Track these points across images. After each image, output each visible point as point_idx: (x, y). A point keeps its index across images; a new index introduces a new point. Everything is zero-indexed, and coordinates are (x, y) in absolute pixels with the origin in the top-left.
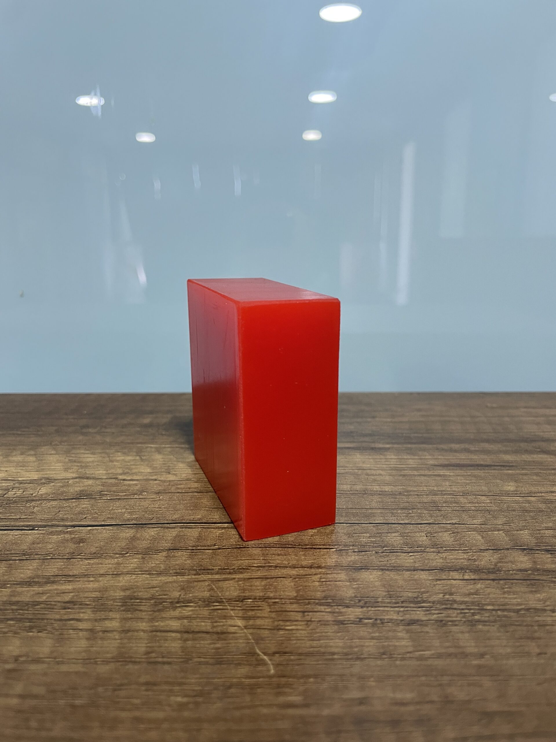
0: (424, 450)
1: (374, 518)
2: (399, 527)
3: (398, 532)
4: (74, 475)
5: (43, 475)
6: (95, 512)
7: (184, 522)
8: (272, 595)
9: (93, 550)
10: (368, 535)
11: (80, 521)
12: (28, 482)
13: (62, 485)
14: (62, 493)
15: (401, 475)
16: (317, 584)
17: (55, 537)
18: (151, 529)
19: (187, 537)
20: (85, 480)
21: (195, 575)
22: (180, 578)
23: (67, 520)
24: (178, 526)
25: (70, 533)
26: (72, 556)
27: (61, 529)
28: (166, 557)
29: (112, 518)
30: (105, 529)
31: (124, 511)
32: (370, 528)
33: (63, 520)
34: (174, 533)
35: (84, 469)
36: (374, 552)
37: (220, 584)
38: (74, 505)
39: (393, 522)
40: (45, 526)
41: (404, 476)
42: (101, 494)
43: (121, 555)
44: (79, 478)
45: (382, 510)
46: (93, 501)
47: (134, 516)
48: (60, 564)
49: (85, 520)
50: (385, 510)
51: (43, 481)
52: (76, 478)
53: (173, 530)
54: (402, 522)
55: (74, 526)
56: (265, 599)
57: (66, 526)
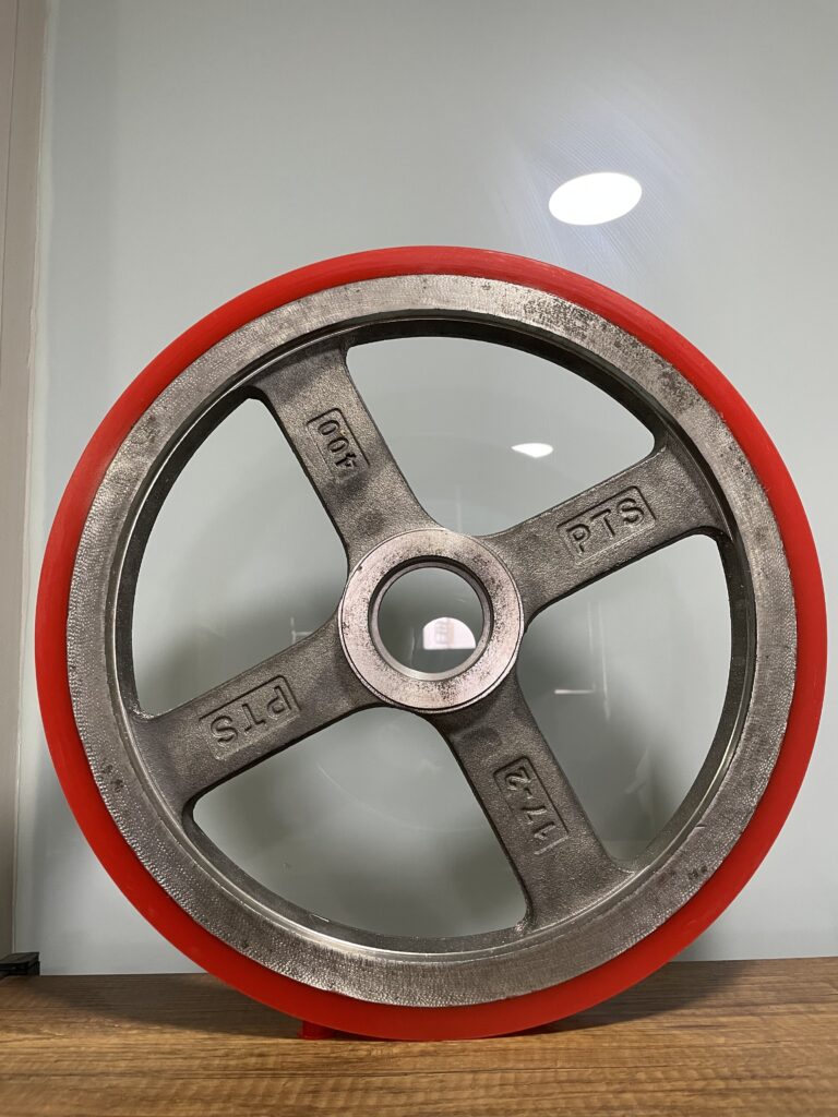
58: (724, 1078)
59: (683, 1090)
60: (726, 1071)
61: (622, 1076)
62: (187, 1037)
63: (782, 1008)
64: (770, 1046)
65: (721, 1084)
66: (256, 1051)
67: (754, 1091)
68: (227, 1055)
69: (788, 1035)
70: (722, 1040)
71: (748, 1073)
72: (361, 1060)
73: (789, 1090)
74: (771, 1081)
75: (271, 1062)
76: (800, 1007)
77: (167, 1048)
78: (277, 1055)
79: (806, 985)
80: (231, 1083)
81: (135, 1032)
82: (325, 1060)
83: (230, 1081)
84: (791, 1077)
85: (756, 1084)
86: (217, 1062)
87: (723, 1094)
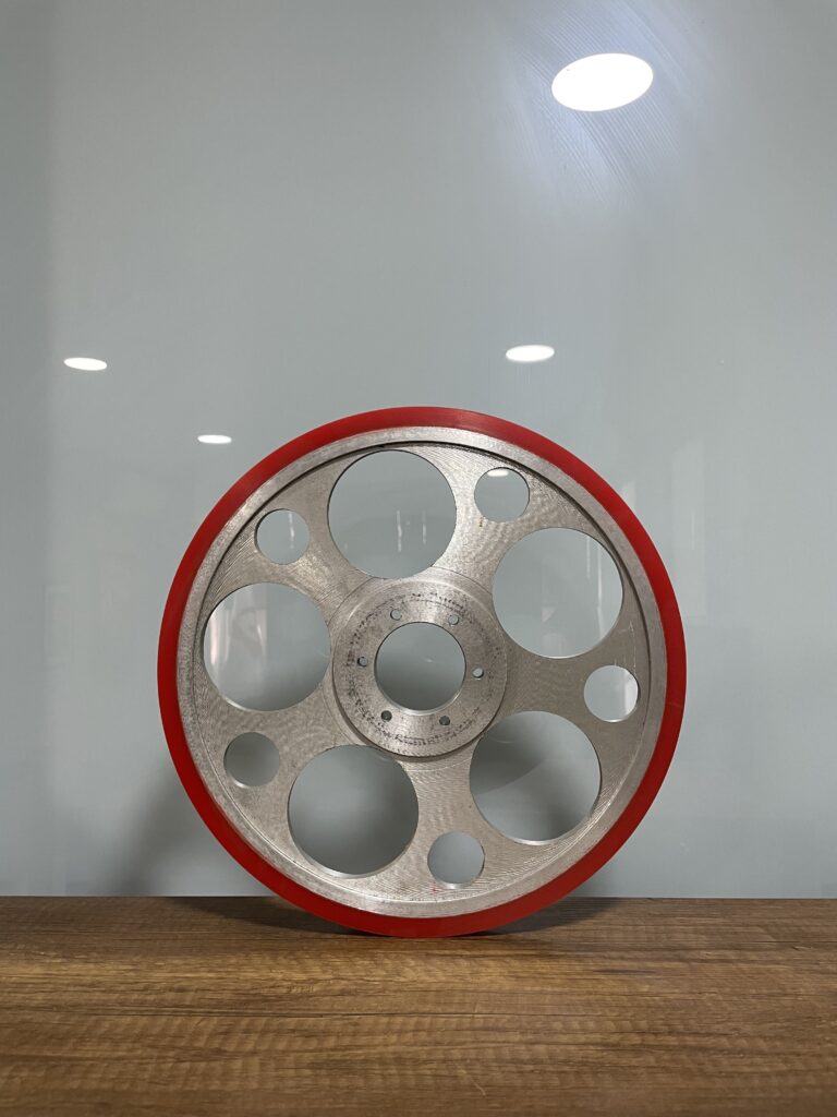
58: (641, 1033)
59: (597, 1044)
60: (643, 1024)
61: (539, 1025)
62: (110, 968)
63: (712, 954)
64: (693, 997)
65: (636, 1039)
66: (176, 986)
67: (668, 1049)
68: (145, 989)
69: (712, 986)
70: (645, 988)
71: (666, 1028)
72: (280, 998)
73: (703, 1049)
74: (687, 1038)
75: (188, 998)
76: (731, 954)
77: (88, 979)
78: (197, 990)
79: (740, 929)
80: (144, 1020)
81: (59, 961)
82: (244, 998)
83: (145, 1018)
84: (708, 1034)
85: (672, 1041)
86: (135, 996)
87: (637, 1050)
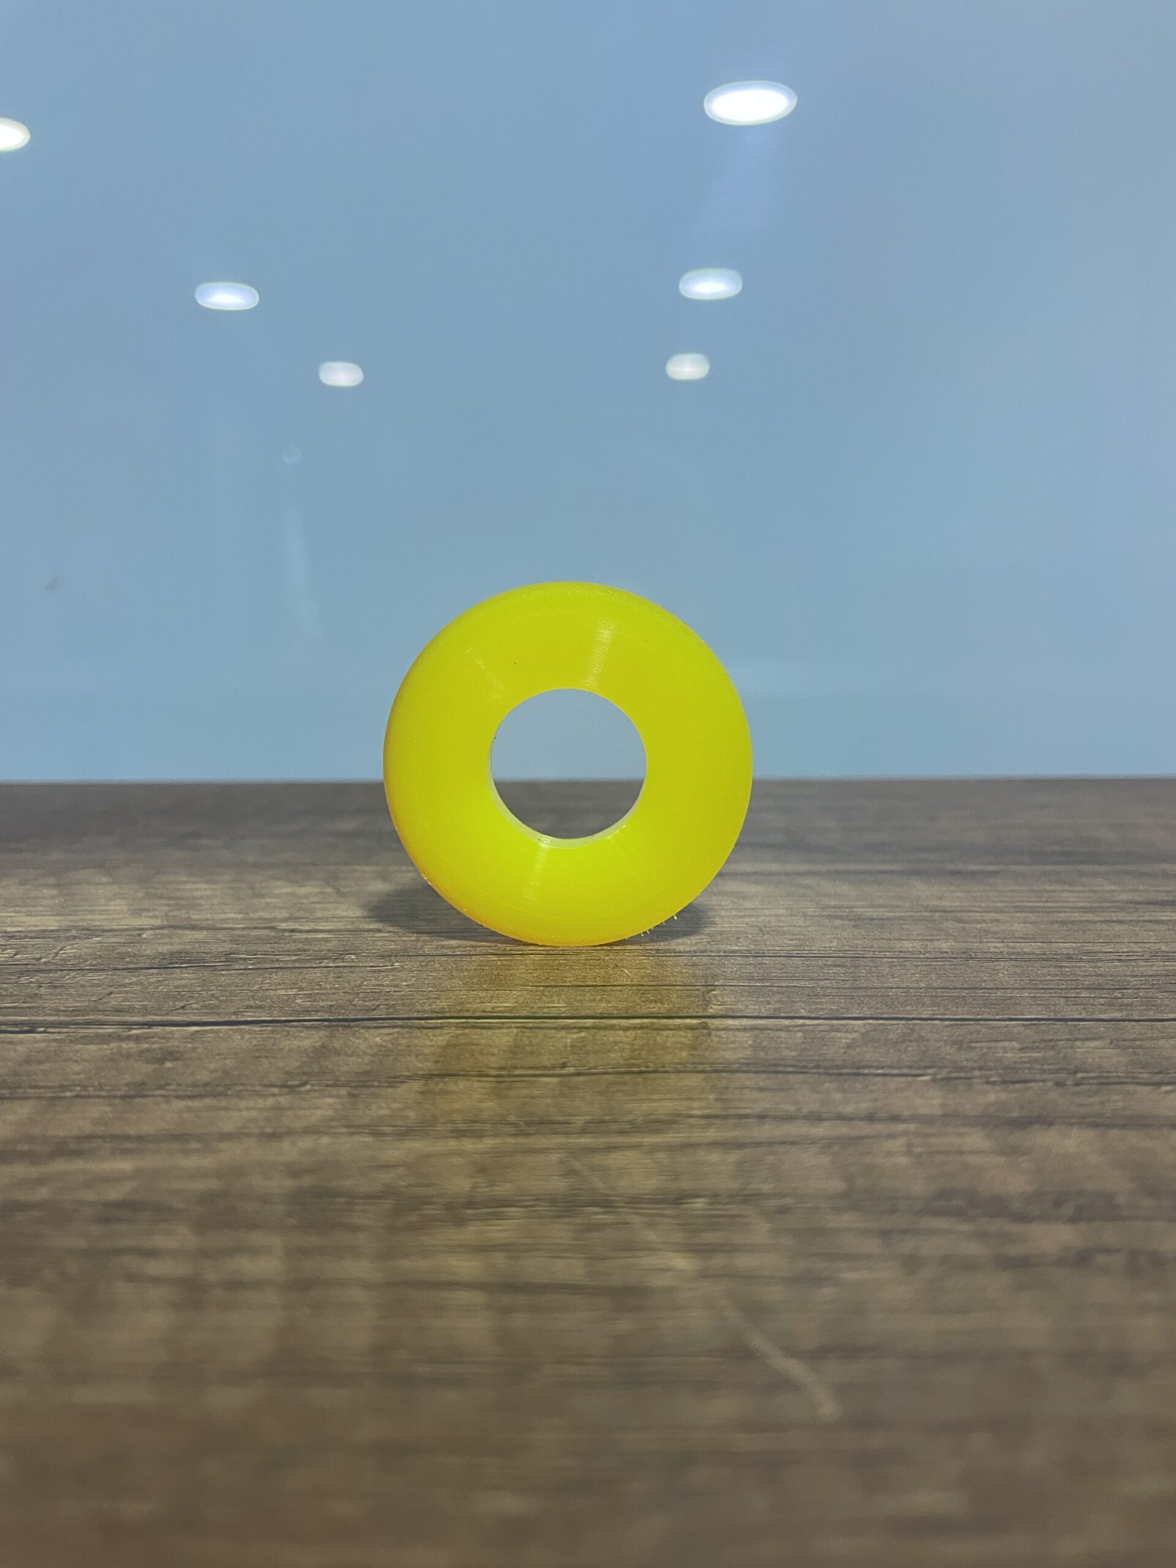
0: (1095, 875)
1: (1019, 1008)
2: (1101, 1028)
3: (1100, 1038)
4: (157, 922)
5: (73, 921)
6: (212, 995)
7: (467, 1015)
8: (767, 1187)
9: (203, 1076)
10: (1015, 1044)
11: (167, 1014)
12: (32, 935)
13: (122, 941)
14: (121, 957)
15: (1053, 923)
16: (903, 1160)
17: (93, 1047)
18: (373, 1031)
19: (479, 1048)
20: (187, 932)
21: (514, 1135)
22: (469, 1145)
23: (130, 1010)
24: (449, 1025)
25: (137, 1039)
26: (138, 1091)
27: (111, 1030)
28: (422, 1093)
29: (260, 1007)
30: (237, 1030)
31: (292, 992)
32: (1015, 1030)
33: (118, 1011)
34: (442, 1038)
35: (184, 912)
36: (1050, 1084)
37: (598, 1159)
38: (154, 980)
39: (1078, 1017)
40: (66, 1024)
41: (1063, 923)
42: (229, 959)
43: (285, 1090)
44: (171, 927)
45: (1035, 991)
46: (206, 974)
47: (321, 1004)
48: (101, 1109)
49: (181, 1011)
50: (1042, 991)
51: (74, 932)
52: (162, 928)
53: (437, 1032)
54: (1102, 1016)
55: (150, 1025)
56: (748, 1198)
57: (125, 1023)
